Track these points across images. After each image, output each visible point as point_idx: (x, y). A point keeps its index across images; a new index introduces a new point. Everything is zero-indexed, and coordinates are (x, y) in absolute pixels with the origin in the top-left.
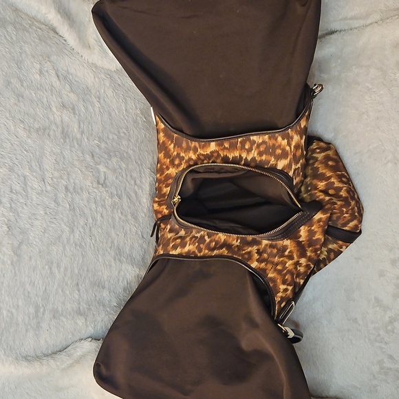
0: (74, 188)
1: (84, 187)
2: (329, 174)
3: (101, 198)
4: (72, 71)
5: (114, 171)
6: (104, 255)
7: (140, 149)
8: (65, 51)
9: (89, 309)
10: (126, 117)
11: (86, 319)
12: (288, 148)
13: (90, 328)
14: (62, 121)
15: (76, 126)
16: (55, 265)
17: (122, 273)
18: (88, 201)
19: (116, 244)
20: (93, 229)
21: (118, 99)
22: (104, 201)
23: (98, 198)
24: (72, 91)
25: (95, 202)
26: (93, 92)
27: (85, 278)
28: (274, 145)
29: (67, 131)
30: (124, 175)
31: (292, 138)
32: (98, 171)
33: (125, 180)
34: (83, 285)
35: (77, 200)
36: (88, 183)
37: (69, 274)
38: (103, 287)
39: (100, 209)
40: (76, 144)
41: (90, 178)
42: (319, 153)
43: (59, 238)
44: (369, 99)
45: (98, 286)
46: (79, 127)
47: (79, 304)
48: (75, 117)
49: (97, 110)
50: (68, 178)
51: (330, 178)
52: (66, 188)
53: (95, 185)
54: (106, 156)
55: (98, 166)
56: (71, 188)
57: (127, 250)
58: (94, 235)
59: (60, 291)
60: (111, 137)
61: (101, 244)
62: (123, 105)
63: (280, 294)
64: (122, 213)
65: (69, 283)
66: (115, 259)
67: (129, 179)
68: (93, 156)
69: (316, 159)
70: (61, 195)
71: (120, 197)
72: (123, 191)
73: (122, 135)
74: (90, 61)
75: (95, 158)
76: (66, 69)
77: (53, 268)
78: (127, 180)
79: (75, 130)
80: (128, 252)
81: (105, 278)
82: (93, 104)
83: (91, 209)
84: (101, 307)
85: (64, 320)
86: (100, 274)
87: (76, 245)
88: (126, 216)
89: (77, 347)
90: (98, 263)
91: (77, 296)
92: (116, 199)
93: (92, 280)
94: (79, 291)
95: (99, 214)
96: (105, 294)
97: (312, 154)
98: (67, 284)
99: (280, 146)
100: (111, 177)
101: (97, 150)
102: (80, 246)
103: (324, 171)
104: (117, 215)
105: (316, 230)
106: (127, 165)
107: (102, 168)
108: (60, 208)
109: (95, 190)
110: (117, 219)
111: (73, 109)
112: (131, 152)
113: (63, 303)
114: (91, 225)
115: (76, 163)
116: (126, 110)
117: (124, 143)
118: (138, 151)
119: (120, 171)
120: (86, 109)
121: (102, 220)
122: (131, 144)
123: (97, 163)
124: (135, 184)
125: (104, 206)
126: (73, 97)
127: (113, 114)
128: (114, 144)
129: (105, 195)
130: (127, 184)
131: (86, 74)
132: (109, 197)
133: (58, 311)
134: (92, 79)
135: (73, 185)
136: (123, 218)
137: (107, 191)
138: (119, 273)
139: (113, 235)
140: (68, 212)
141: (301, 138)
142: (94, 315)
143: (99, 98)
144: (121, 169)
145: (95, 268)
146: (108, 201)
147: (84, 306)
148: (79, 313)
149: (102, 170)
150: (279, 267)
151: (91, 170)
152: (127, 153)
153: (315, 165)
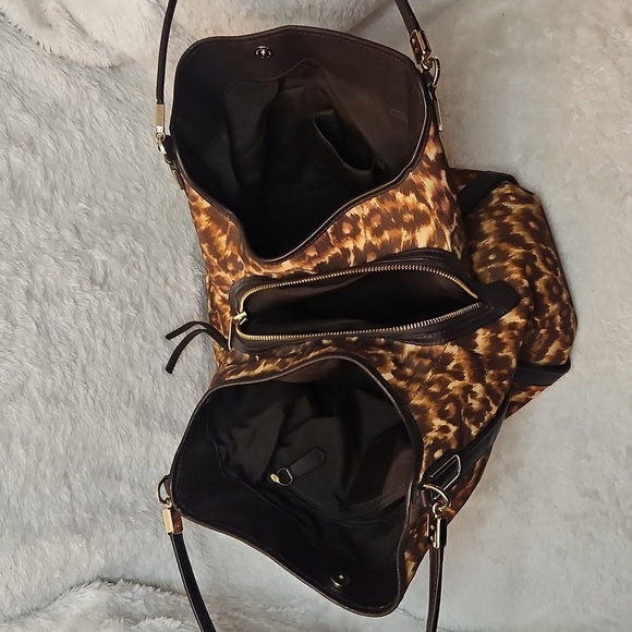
0: (45, 292)
1: (65, 290)
2: (529, 241)
3: (100, 310)
4: (22, 72)
5: (123, 259)
6: (115, 416)
7: (169, 219)
8: (5, 34)
9: (93, 520)
10: (138, 160)
11: (88, 541)
12: (422, 206)
13: (97, 557)
14: (9, 167)
15: (39, 176)
16: (16, 440)
17: (154, 450)
18: (74, 317)
19: (137, 396)
20: (89, 369)
21: (120, 125)
22: (108, 316)
23: (95, 311)
24: (25, 110)
25: (90, 318)
26: (68, 112)
27: (80, 462)
28: (394, 210)
29: (22, 186)
30: (144, 268)
31: (421, 186)
32: (91, 260)
33: (146, 277)
34: (78, 476)
35: (52, 314)
36: (73, 283)
37: (47, 456)
38: (119, 478)
39: (100, 331)
40: (41, 210)
41: (75, 273)
42: (515, 202)
43: (22, 388)
44: (579, 83)
45: (109, 476)
46: (46, 177)
47: (73, 511)
48: (36, 159)
49: (79, 145)
50: (31, 274)
51: (530, 247)
52: (29, 293)
53: (86, 286)
54: (104, 232)
55: (89, 251)
56: (38, 293)
57: (161, 406)
58: (92, 381)
59: (32, 491)
60: (110, 195)
61: (107, 398)
62: (130, 137)
63: (432, 434)
64: (144, 338)
65: (48, 473)
66: (137, 424)
67: (153, 273)
68: (78, 231)
70: (19, 307)
71: (138, 309)
72: (143, 297)
73: (133, 192)
74: (56, 51)
75: (83, 236)
76: (9, 68)
77: (13, 446)
78: (149, 275)
79: (38, 183)
80: (162, 410)
81: (121, 459)
82: (70, 136)
83: (81, 332)
84: (118, 516)
85: (45, 544)
86: (110, 452)
87: (57, 400)
88: (153, 343)
89: (70, 601)
90: (105, 433)
91: (66, 498)
92: (132, 312)
93: (94, 464)
94: (70, 488)
95: (99, 342)
96: (124, 490)
97: (501, 201)
98: (44, 476)
99: (406, 207)
100: (118, 272)
101: (86, 220)
102: (66, 401)
104: (136, 343)
105: (505, 340)
106: (148, 249)
107: (98, 255)
108: (18, 332)
109: (88, 297)
110: (136, 349)
111: (31, 144)
112: (152, 224)
113: (41, 513)
114: (85, 361)
115: (43, 244)
116: (137, 147)
117: (138, 208)
118: (166, 222)
119: (134, 259)
120: (57, 143)
121: (106, 351)
122: (151, 209)
123: (85, 246)
124: (166, 283)
125: (107, 325)
126: (27, 120)
127: (112, 153)
128: (119, 209)
129: (107, 303)
130: (151, 284)
131: (51, 78)
132: (116, 307)
133: (30, 529)
134: (64, 88)
135: (42, 287)
136: (147, 346)
137: (112, 298)
138: (148, 448)
139: (130, 378)
140: (34, 338)
141: (439, 178)
142: (103, 532)
143: (82, 124)
144: (137, 257)
145: (98, 441)
146: (115, 316)
147: (83, 515)
148: (75, 528)
149: (97, 258)
150: (434, 389)
151: (76, 258)
152: (145, 226)
153: (506, 221)
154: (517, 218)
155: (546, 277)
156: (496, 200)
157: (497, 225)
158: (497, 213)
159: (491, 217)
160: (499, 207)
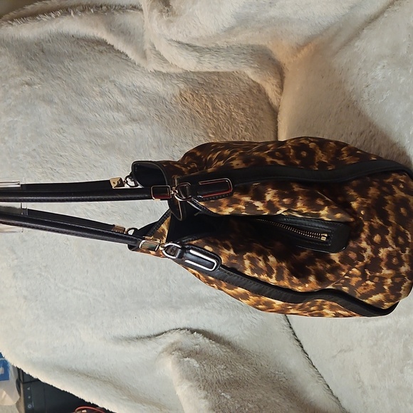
2: (392, 219)
42: (401, 190)
51: (390, 224)
69: (392, 193)
97: (393, 183)
103: (390, 212)
153: (386, 198)
154: (394, 200)
155: (390, 249)
156: (390, 180)
157: (379, 196)
158: (385, 189)
159: (379, 189)
160: (389, 186)
